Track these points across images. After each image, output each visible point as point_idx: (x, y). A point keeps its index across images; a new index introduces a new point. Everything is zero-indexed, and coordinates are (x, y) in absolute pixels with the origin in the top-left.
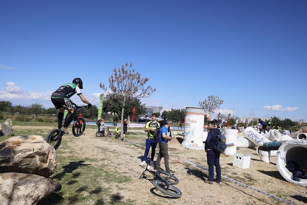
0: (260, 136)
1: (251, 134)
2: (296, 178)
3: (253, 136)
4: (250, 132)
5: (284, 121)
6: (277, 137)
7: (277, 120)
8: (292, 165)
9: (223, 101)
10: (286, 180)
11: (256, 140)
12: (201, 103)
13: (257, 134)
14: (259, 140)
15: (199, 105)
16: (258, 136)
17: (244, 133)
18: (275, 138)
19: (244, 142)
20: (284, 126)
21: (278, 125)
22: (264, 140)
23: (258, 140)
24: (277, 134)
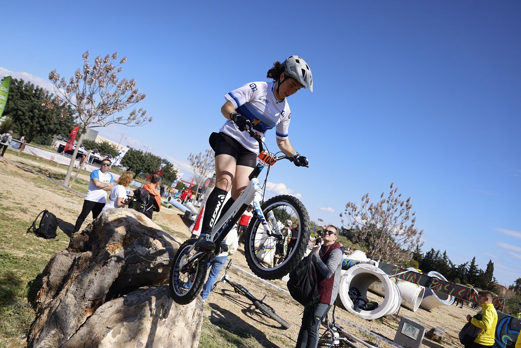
2: (357, 308)
8: (355, 292)
10: (345, 309)
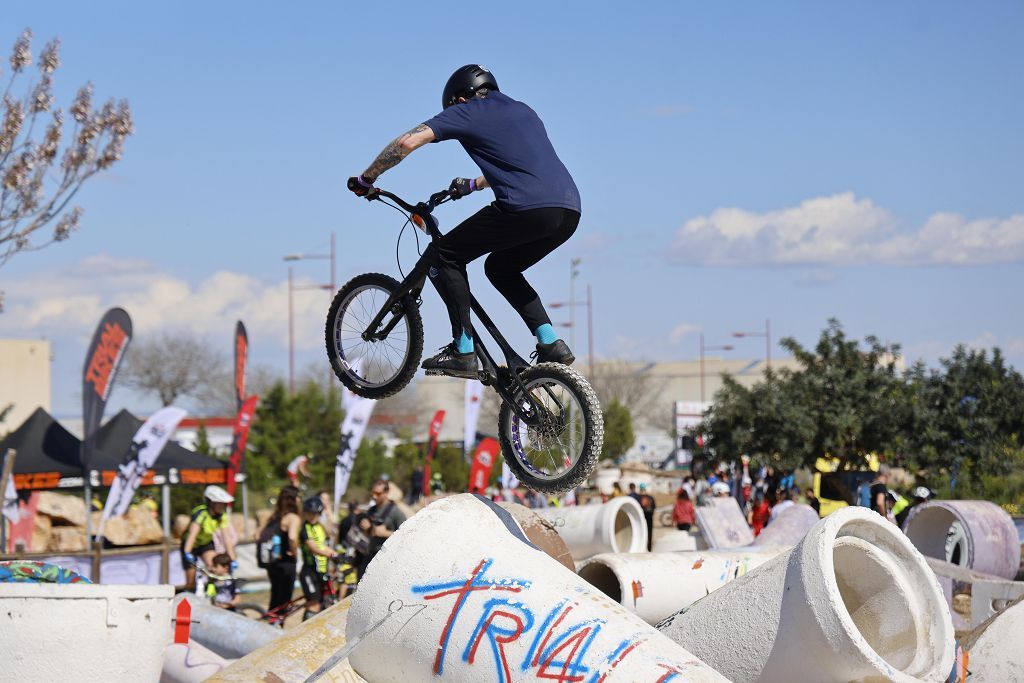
0: (625, 649)
1: (485, 626)
3: (516, 652)
4: (467, 588)
5: (934, 382)
6: (888, 628)
7: (859, 378)
9: (116, 123)
13: (571, 620)
16: (594, 660)
17: (358, 627)
20: (941, 446)
21: (871, 439)
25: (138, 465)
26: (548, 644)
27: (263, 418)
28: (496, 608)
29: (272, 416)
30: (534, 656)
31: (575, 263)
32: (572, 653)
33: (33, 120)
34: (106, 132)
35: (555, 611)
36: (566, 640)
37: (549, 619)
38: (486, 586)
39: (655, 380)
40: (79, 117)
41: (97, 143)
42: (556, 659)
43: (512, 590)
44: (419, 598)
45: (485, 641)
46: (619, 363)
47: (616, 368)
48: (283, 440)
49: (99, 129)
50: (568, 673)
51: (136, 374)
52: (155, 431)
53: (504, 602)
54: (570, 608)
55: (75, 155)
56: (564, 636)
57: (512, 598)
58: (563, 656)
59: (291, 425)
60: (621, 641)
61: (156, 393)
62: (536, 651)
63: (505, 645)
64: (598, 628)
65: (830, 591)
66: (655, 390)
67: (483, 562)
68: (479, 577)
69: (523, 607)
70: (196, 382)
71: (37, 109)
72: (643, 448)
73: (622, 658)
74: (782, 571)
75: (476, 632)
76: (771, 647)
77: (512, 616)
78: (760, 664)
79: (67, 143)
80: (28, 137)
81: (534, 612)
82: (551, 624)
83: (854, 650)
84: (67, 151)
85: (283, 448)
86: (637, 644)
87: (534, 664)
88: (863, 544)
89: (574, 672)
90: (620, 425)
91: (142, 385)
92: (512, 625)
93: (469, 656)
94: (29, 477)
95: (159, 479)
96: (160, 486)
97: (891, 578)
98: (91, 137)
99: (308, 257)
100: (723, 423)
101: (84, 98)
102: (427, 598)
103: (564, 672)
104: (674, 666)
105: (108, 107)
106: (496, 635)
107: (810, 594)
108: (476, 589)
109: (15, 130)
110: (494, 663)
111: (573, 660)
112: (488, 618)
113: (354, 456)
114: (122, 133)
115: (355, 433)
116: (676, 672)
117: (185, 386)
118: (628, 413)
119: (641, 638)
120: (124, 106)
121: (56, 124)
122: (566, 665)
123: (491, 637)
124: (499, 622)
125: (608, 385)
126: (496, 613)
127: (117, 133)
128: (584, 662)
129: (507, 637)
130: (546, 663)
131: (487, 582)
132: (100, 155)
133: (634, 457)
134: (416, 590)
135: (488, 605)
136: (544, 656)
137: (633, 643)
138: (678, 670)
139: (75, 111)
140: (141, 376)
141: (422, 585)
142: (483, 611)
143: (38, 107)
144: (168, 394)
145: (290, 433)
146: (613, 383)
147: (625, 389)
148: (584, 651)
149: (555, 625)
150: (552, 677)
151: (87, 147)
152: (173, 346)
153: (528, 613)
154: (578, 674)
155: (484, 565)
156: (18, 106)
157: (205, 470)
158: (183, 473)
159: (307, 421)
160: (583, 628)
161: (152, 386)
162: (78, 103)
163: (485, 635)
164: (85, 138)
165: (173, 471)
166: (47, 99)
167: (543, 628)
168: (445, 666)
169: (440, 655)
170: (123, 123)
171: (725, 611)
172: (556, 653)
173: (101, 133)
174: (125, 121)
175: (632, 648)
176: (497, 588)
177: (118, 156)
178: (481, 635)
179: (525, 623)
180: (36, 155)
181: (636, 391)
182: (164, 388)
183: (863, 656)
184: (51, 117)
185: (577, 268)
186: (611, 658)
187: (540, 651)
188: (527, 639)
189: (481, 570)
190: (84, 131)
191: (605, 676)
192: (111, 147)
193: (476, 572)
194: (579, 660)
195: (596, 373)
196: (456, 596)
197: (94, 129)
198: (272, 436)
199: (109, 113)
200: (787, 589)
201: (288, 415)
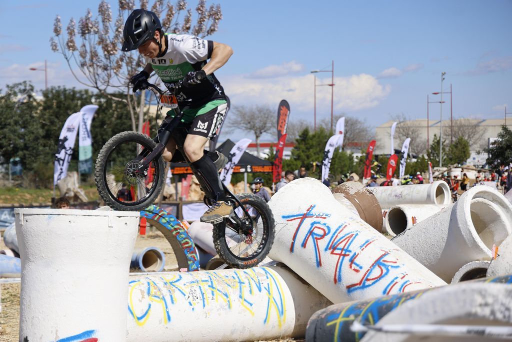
0: (368, 243)
1: (311, 233)
3: (323, 244)
4: (304, 216)
6: (498, 237)
9: (215, 14)
11: (337, 280)
12: (71, 33)
13: (346, 231)
14: (356, 278)
15: (54, 48)
16: (354, 248)
18: (481, 250)
19: (260, 299)
22: (393, 273)
23: (350, 277)
24: (496, 218)
25: (231, 164)
26: (336, 241)
27: (299, 144)
28: (315, 225)
29: (303, 142)
30: (330, 245)
31: (443, 74)
32: (345, 245)
33: (179, 14)
34: (211, 19)
35: (340, 227)
36: (343, 239)
37: (337, 230)
38: (312, 216)
39: (481, 128)
40: (200, 12)
41: (207, 24)
42: (339, 247)
43: (322, 217)
44: (285, 220)
45: (311, 239)
46: (465, 120)
47: (463, 122)
48: (308, 153)
49: (207, 17)
50: (343, 253)
51: (244, 123)
52: (239, 148)
53: (319, 223)
54: (346, 226)
55: (197, 28)
56: (343, 237)
57: (322, 221)
58: (341, 246)
59: (312, 147)
60: (366, 240)
61: (253, 132)
62: (331, 244)
63: (318, 241)
64: (357, 234)
65: (468, 221)
66: (481, 132)
67: (312, 206)
68: (309, 212)
69: (327, 225)
70: (271, 127)
71: (180, 9)
72: (474, 159)
73: (366, 247)
74: (449, 213)
75: (307, 235)
76: (444, 244)
77: (322, 229)
78: (439, 252)
79: (194, 23)
80: (176, 21)
81: (331, 227)
82: (338, 232)
83: (477, 246)
84: (194, 27)
85: (308, 157)
86: (373, 241)
87: (330, 249)
88: (486, 201)
89: (346, 253)
90: (463, 148)
91: (247, 128)
92: (321, 233)
93: (304, 245)
94: (186, 168)
95: (243, 170)
96: (243, 173)
97: (499, 216)
98: (204, 21)
99: (321, 71)
100: (502, 148)
101: (202, 4)
102: (288, 221)
103: (341, 253)
104: (387, 251)
105: (212, 7)
106: (315, 236)
107: (459, 222)
108: (308, 217)
109: (170, 18)
110: (314, 248)
111: (346, 248)
112: (312, 229)
113: (330, 161)
114: (218, 19)
115: (330, 151)
116: (388, 253)
117: (265, 129)
118: (468, 143)
119: (375, 239)
120: (218, 7)
121: (189, 15)
122: (342, 250)
123: (313, 237)
124: (316, 231)
125: (459, 129)
126: (315, 227)
127: (215, 19)
128: (350, 249)
129: (319, 237)
130: (335, 249)
131: (312, 215)
132: (208, 29)
133: (470, 163)
134: (284, 217)
135: (312, 224)
136: (334, 245)
137: (371, 241)
138: (389, 252)
139: (198, 9)
140: (246, 124)
141: (286, 215)
142: (310, 227)
143: (181, 8)
144: (258, 132)
145: (311, 150)
146: (461, 129)
147: (467, 131)
148: (350, 244)
149: (339, 233)
150: (337, 254)
151: (202, 25)
152: (260, 111)
153: (328, 228)
154: (347, 253)
155: (312, 207)
156: (172, 7)
157: (263, 166)
158: (253, 167)
159: (319, 145)
160: (350, 234)
161: (251, 129)
162: (200, 6)
163: (311, 236)
164: (201, 22)
165: (249, 167)
166: (184, 5)
167: (334, 234)
168: (295, 249)
169: (293, 244)
170: (218, 15)
171: (425, 229)
172: (339, 244)
173: (209, 19)
174: (219, 14)
175: (371, 243)
176: (317, 217)
177: (216, 29)
178: (309, 236)
179: (327, 232)
180: (180, 29)
181: (472, 133)
182: (256, 130)
183: (482, 249)
184: (187, 12)
185: (443, 77)
186: (361, 247)
187: (332, 243)
188: (327, 238)
189: (310, 210)
190: (201, 18)
191: (358, 254)
192: (213, 25)
193: (308, 210)
194: (348, 248)
195: (454, 124)
196: (300, 220)
197: (205, 18)
198: (303, 151)
199: (212, 10)
200: (451, 220)
201: (310, 142)
